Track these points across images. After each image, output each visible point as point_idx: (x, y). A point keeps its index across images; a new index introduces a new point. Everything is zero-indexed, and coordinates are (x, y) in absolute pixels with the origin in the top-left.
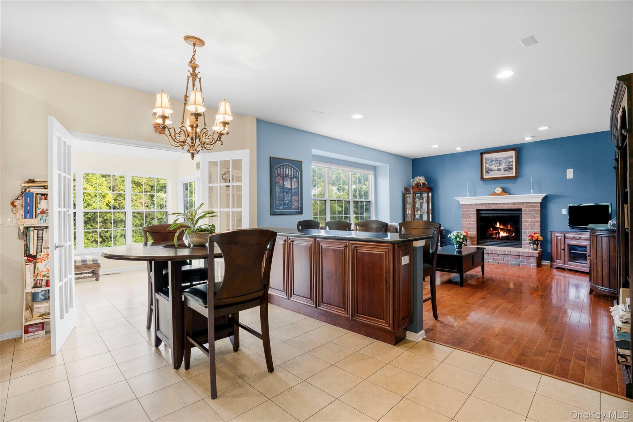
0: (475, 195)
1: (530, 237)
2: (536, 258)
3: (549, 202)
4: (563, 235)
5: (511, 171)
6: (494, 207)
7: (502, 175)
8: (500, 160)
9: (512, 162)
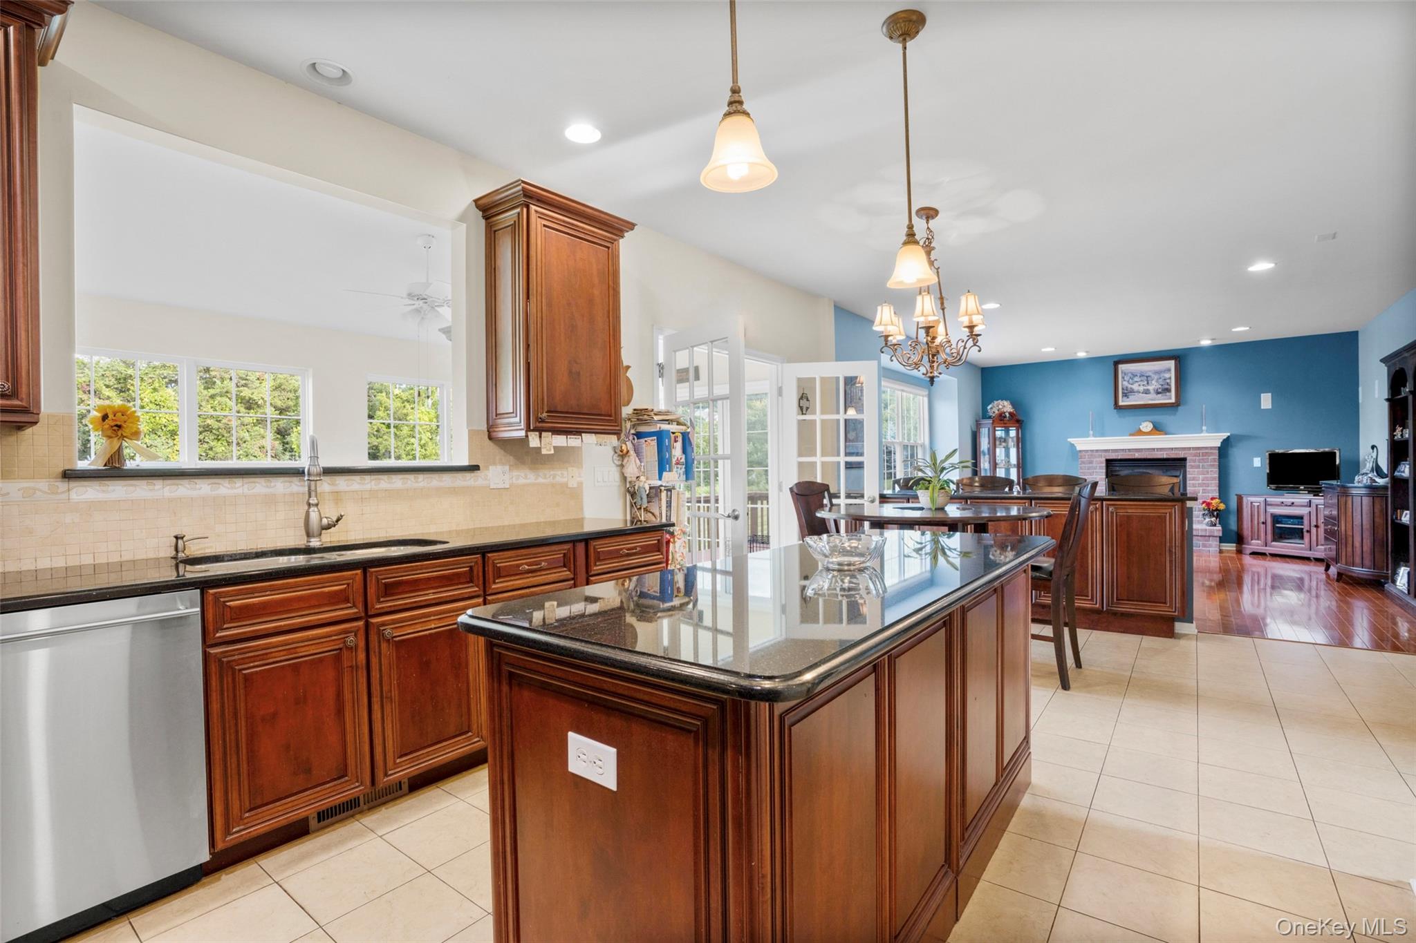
0: (1103, 435)
1: (1204, 505)
2: (1218, 539)
3: (1232, 447)
4: (1263, 499)
5: (1168, 394)
6: (1137, 456)
7: (1152, 400)
8: (1147, 375)
9: (1170, 378)
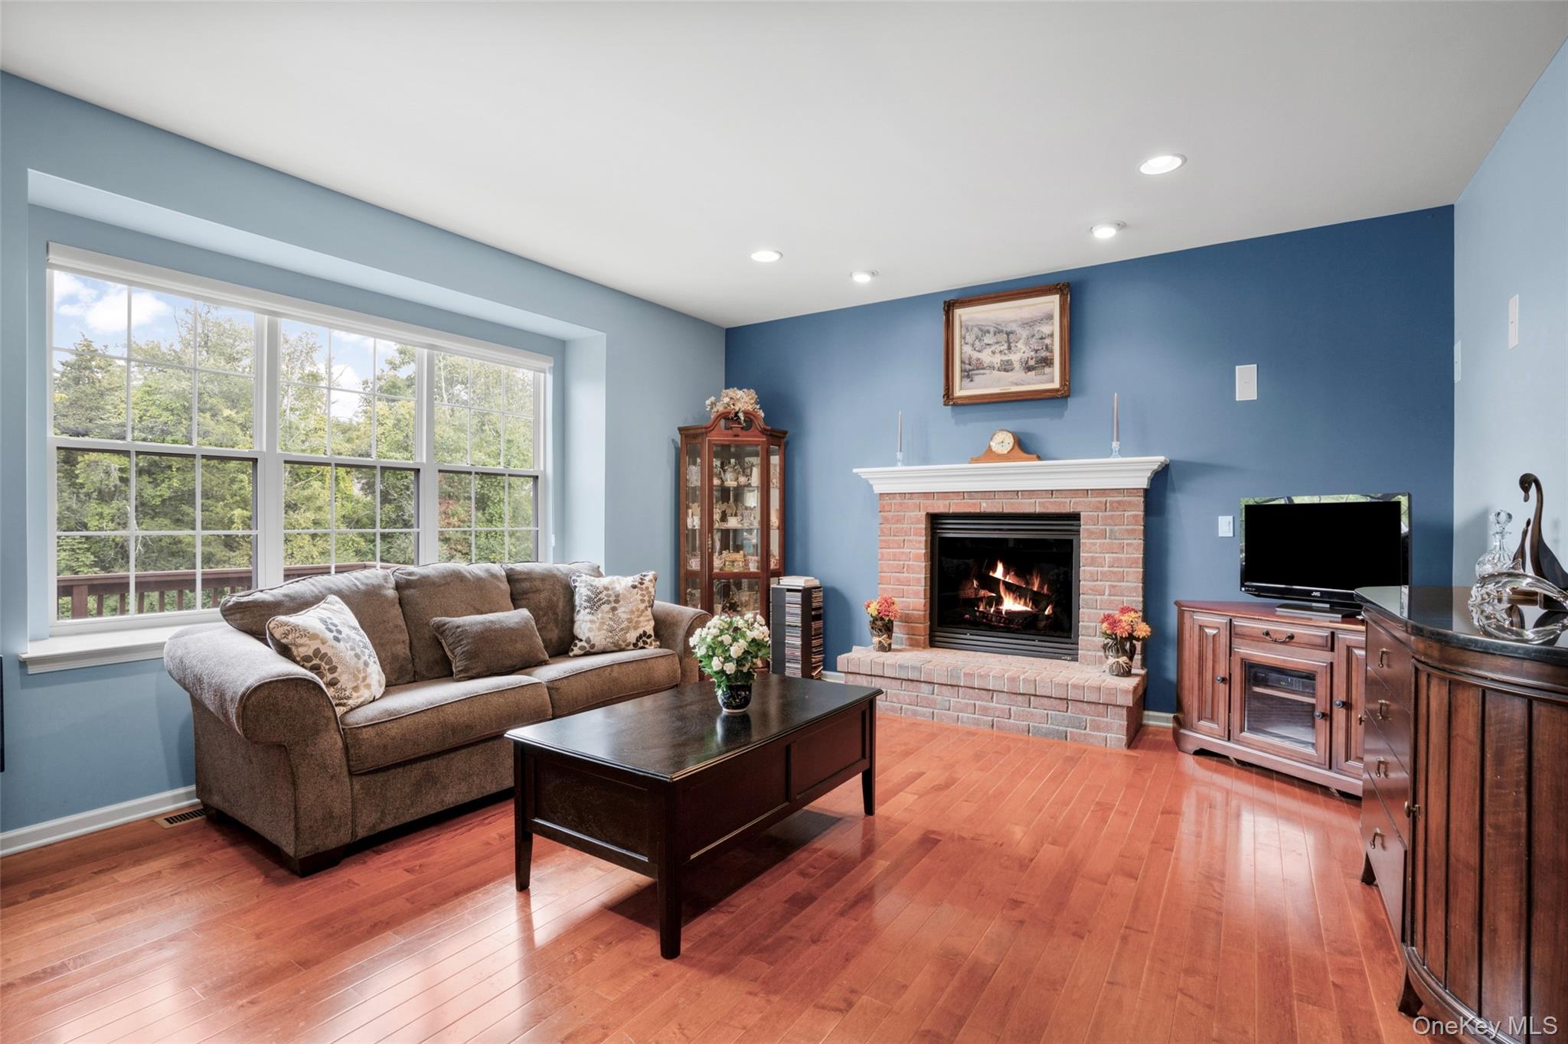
0: (926, 461)
1: (1105, 625)
2: (1124, 712)
3: (1174, 490)
4: (1224, 620)
5: (1047, 370)
6: (985, 507)
7: (1017, 384)
8: (1008, 330)
9: (1052, 335)
